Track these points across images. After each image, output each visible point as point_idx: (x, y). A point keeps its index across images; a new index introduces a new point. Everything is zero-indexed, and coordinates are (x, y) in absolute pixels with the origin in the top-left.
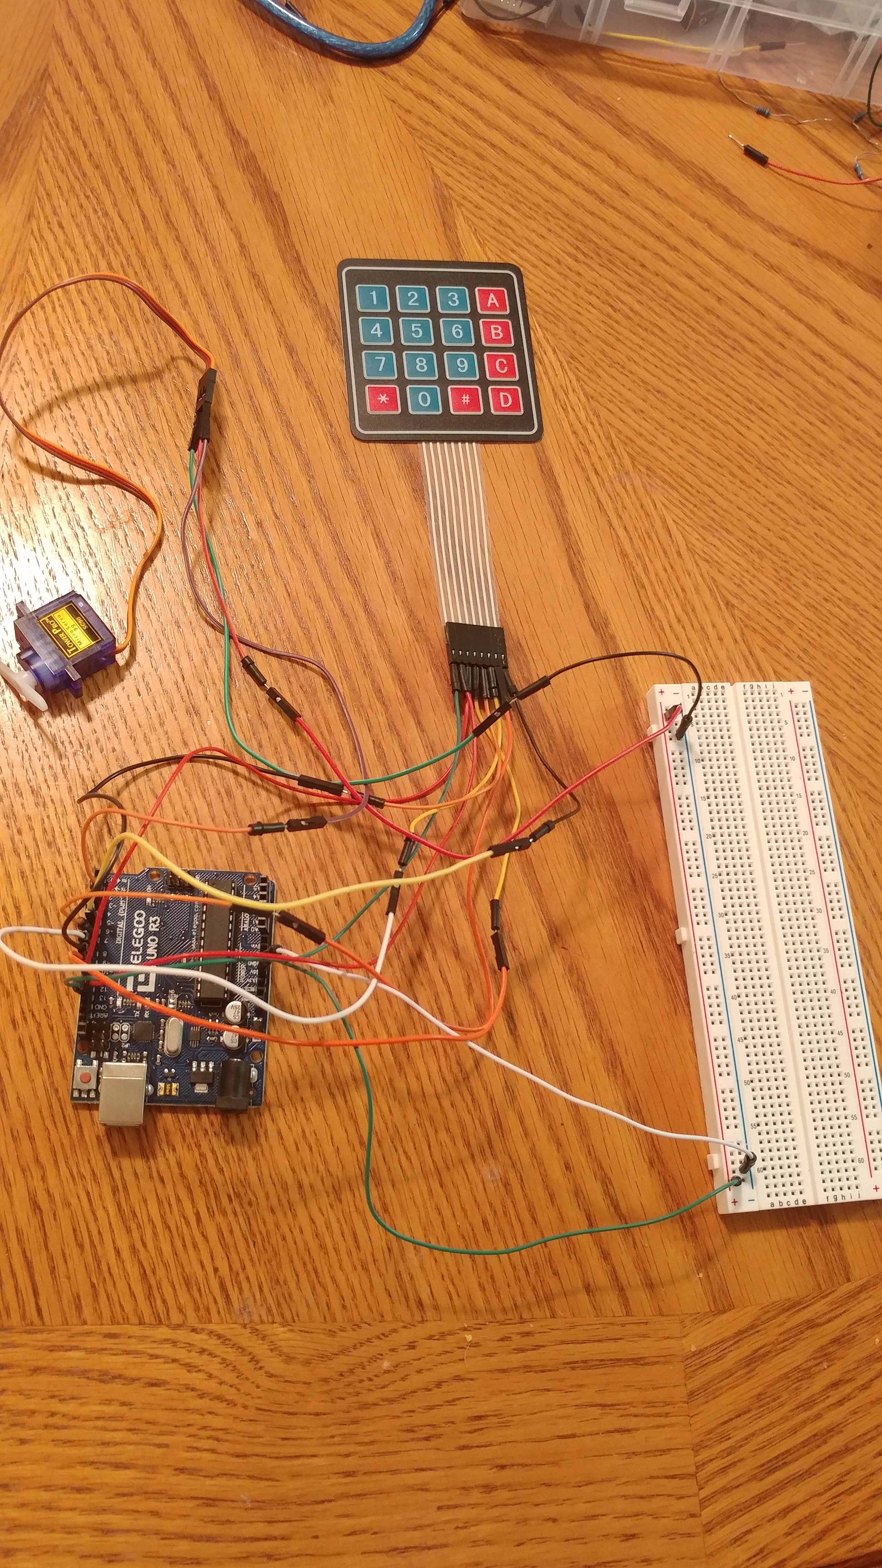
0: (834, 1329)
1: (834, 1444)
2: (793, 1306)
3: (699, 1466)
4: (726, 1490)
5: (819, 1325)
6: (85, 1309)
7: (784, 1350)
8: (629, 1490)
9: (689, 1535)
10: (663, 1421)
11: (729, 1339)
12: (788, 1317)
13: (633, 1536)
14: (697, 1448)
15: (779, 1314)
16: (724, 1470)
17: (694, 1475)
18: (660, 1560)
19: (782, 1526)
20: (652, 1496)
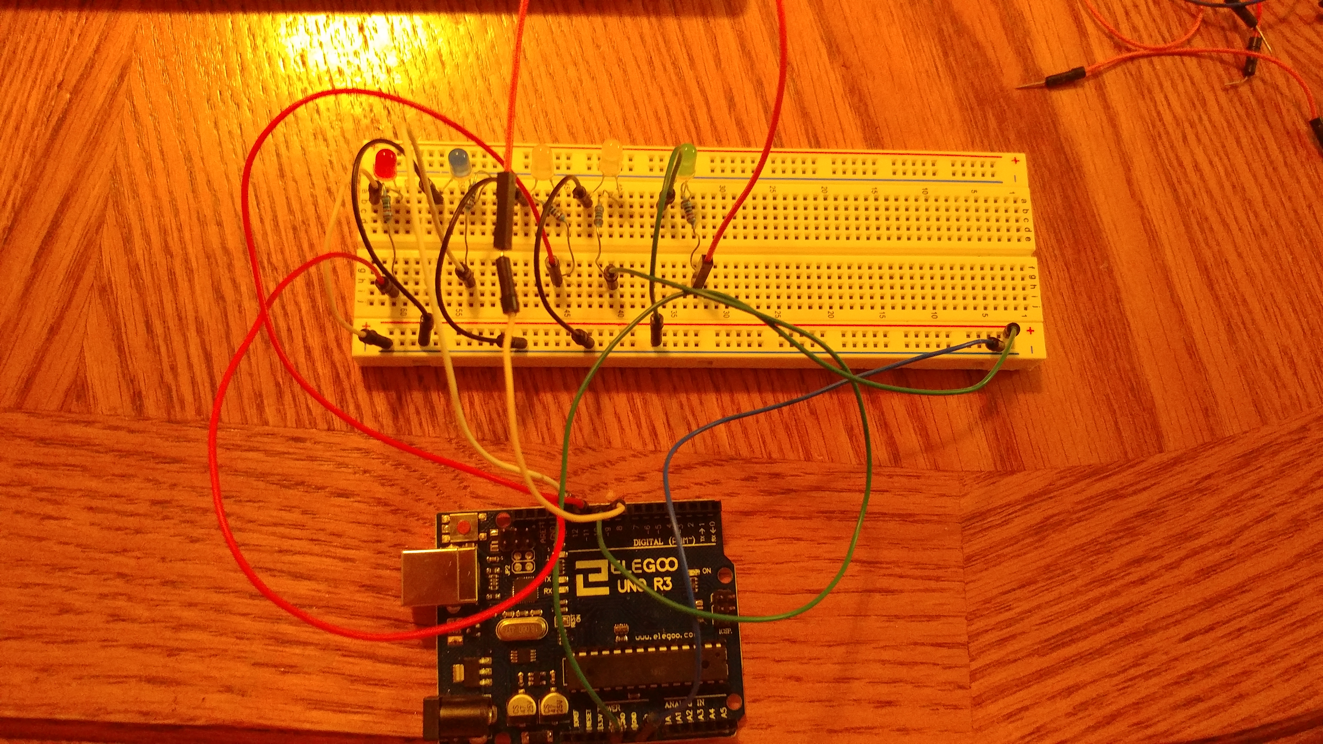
0: (1142, 501)
1: (1132, 623)
2: (1095, 473)
3: (973, 636)
4: (1000, 664)
5: (1123, 497)
6: (267, 409)
7: (1079, 520)
8: (887, 655)
9: (956, 707)
10: (933, 584)
11: (1017, 502)
12: (1088, 485)
13: (889, 703)
14: (971, 617)
15: (1077, 481)
16: (1002, 641)
17: (965, 645)
18: (919, 730)
19: (1064, 705)
20: (916, 663)
